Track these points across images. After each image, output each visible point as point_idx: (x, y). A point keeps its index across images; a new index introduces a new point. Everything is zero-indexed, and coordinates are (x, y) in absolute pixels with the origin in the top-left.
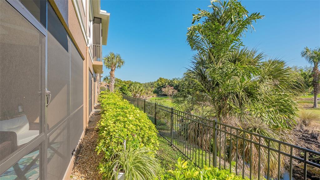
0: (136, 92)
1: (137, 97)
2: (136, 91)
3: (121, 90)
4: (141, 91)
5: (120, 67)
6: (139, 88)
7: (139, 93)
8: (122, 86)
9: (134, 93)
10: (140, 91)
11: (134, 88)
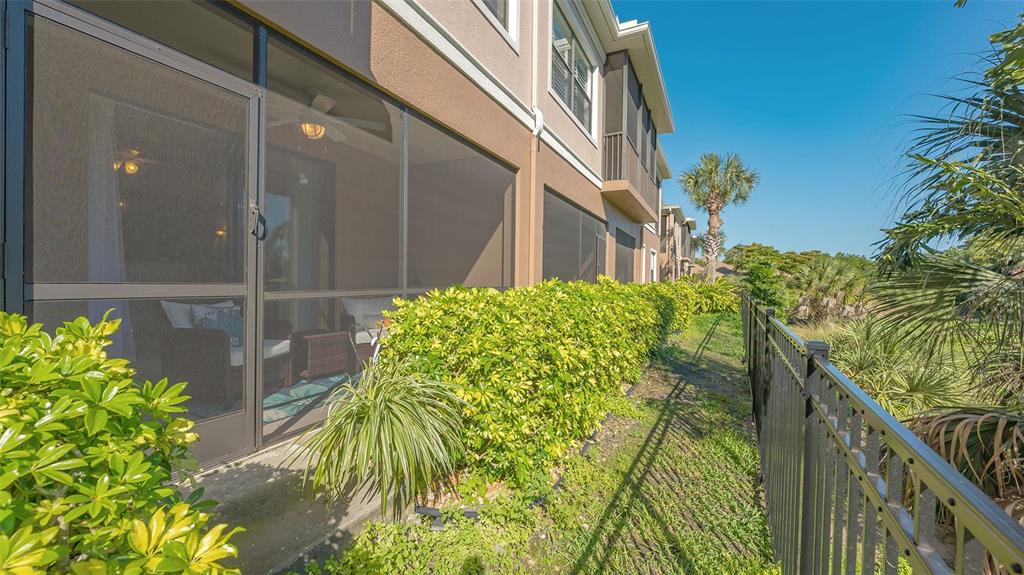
0: (825, 291)
1: (824, 307)
2: (824, 284)
3: (748, 281)
4: (850, 285)
5: (744, 199)
6: (840, 272)
7: (835, 296)
8: (756, 265)
9: (811, 293)
10: (840, 285)
11: (815, 275)
